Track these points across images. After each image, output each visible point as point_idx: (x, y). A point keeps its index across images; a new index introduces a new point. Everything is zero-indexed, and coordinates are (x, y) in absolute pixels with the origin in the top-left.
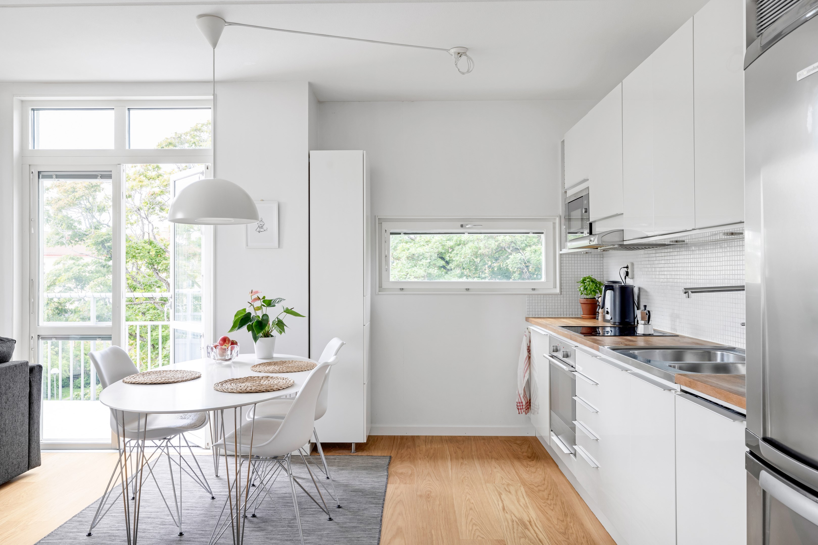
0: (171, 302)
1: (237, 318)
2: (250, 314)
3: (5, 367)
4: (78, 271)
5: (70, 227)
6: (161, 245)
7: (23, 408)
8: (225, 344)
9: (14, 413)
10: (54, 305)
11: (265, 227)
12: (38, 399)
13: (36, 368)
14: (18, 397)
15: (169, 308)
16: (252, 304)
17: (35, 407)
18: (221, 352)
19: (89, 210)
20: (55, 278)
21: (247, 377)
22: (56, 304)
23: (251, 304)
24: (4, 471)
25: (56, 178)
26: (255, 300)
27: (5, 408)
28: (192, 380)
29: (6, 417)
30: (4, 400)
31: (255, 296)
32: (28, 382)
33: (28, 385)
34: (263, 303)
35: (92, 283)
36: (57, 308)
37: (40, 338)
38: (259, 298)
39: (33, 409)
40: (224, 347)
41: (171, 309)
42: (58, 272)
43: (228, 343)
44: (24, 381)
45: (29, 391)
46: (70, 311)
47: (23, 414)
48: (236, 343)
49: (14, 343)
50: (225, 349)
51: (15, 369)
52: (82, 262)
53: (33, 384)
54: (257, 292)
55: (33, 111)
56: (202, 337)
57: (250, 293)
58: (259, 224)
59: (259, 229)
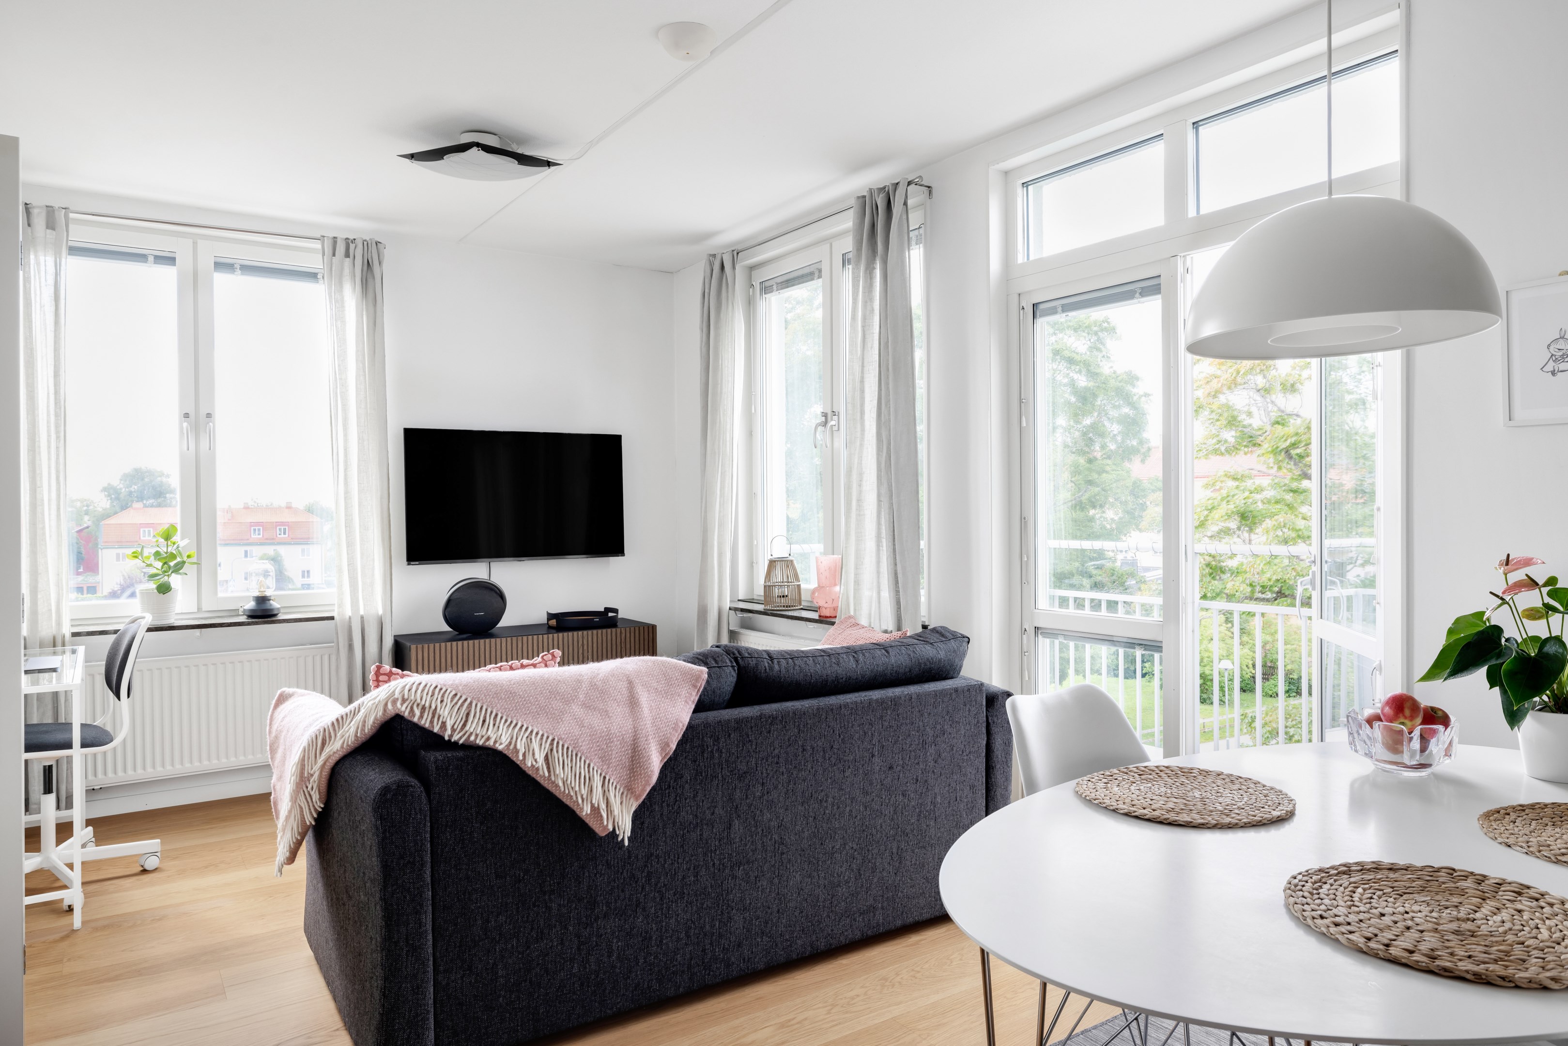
0: (1314, 573)
1: (1453, 638)
2: (1497, 629)
3: (934, 691)
4: (1243, 502)
5: (1232, 422)
7: (973, 777)
8: (1403, 719)
9: (953, 785)
10: (1204, 559)
12: (1004, 759)
13: (1000, 697)
14: (961, 753)
15: (1309, 587)
16: (1507, 598)
17: (998, 776)
18: (1388, 740)
19: (1266, 391)
20: (1206, 513)
21: (1436, 865)
22: (1207, 558)
23: (1502, 599)
24: (933, 894)
25: (1063, 311)
26: (1518, 586)
27: (933, 771)
28: (1254, 826)
29: (937, 790)
30: (931, 755)
31: (1520, 575)
32: (984, 725)
33: (985, 732)
34: (1548, 600)
35: (1268, 523)
36: (1208, 565)
37: (1039, 632)
38: (1532, 583)
39: (993, 780)
40: (1398, 727)
41: (1314, 589)
42: (1210, 502)
43: (1412, 718)
44: (974, 721)
45: (985, 742)
46: (1229, 570)
47: (972, 787)
48: (1445, 720)
49: (965, 644)
51: (954, 696)
52: (1249, 484)
53: (994, 729)
54: (1528, 562)
55: (1025, 188)
56: (1378, 672)
57: (1501, 565)
58: (1552, 348)
59: (1551, 363)
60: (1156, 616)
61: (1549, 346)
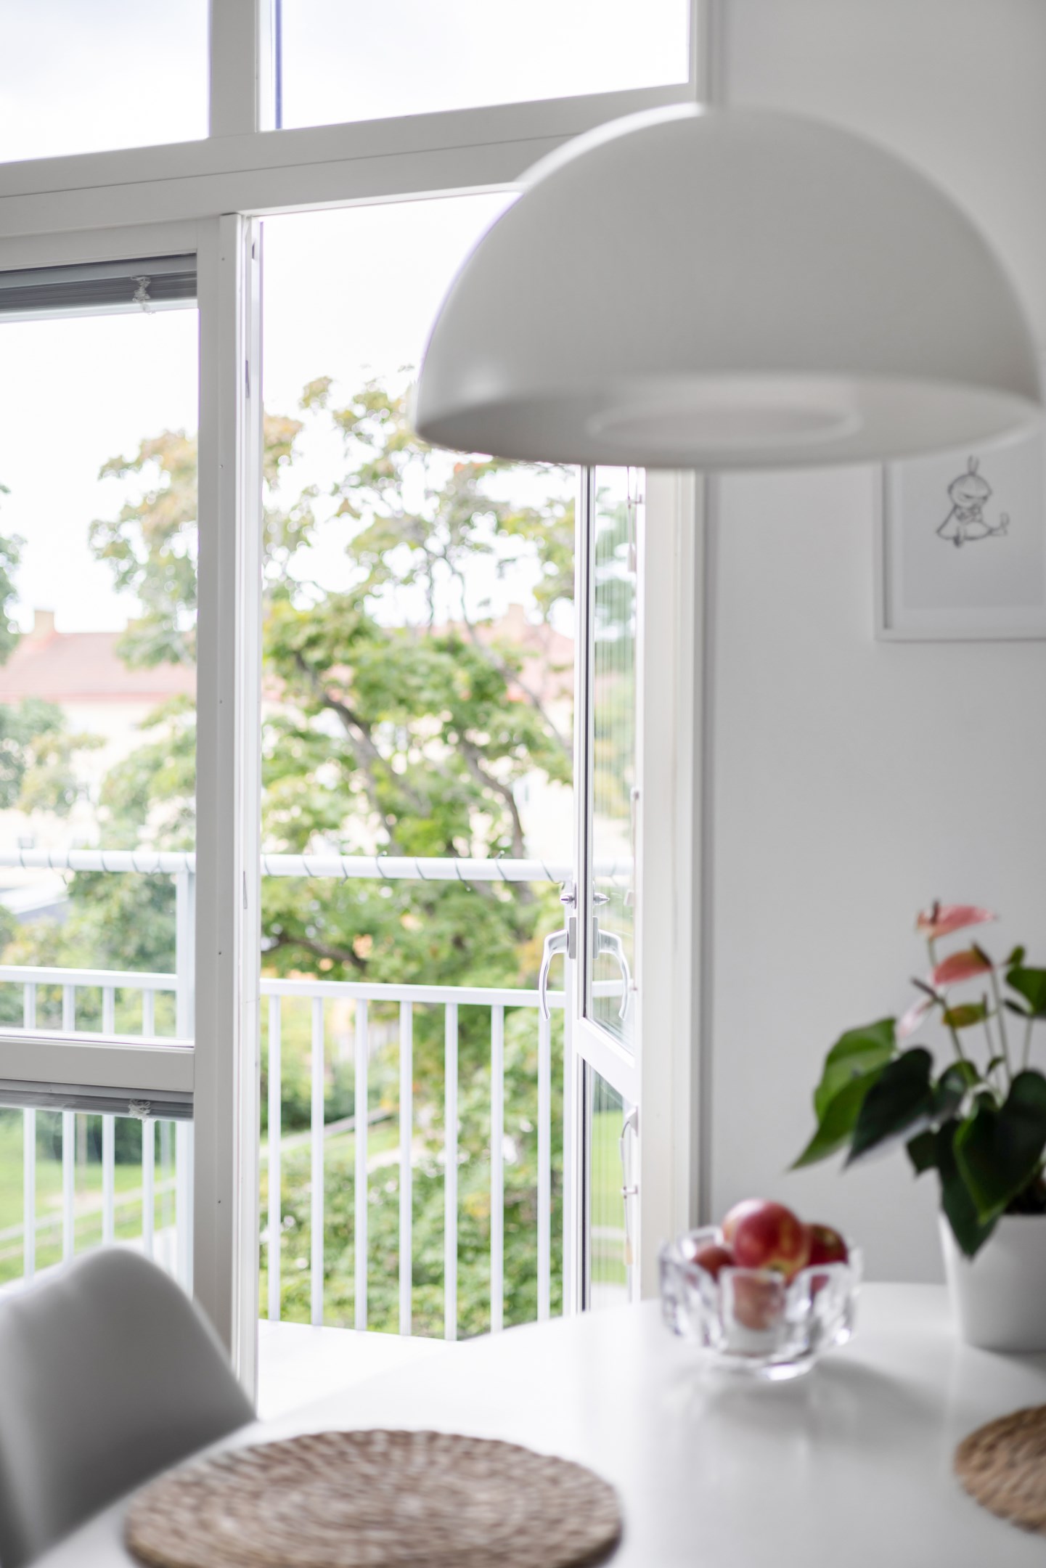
1: (841, 1078)
2: (920, 1058)
6: (492, 658)
8: (776, 1261)
11: (991, 514)
15: (564, 950)
16: (936, 989)
18: (747, 1305)
23: (929, 991)
26: (957, 966)
31: (957, 942)
38: (978, 960)
40: (764, 1275)
41: (572, 955)
43: (793, 1251)
48: (842, 1250)
50: (771, 1288)
54: (964, 917)
56: (633, 1131)
57: (921, 921)
58: (955, 491)
59: (954, 522)
60: (182, 1039)
61: (950, 488)
